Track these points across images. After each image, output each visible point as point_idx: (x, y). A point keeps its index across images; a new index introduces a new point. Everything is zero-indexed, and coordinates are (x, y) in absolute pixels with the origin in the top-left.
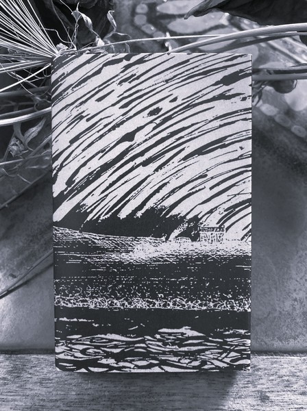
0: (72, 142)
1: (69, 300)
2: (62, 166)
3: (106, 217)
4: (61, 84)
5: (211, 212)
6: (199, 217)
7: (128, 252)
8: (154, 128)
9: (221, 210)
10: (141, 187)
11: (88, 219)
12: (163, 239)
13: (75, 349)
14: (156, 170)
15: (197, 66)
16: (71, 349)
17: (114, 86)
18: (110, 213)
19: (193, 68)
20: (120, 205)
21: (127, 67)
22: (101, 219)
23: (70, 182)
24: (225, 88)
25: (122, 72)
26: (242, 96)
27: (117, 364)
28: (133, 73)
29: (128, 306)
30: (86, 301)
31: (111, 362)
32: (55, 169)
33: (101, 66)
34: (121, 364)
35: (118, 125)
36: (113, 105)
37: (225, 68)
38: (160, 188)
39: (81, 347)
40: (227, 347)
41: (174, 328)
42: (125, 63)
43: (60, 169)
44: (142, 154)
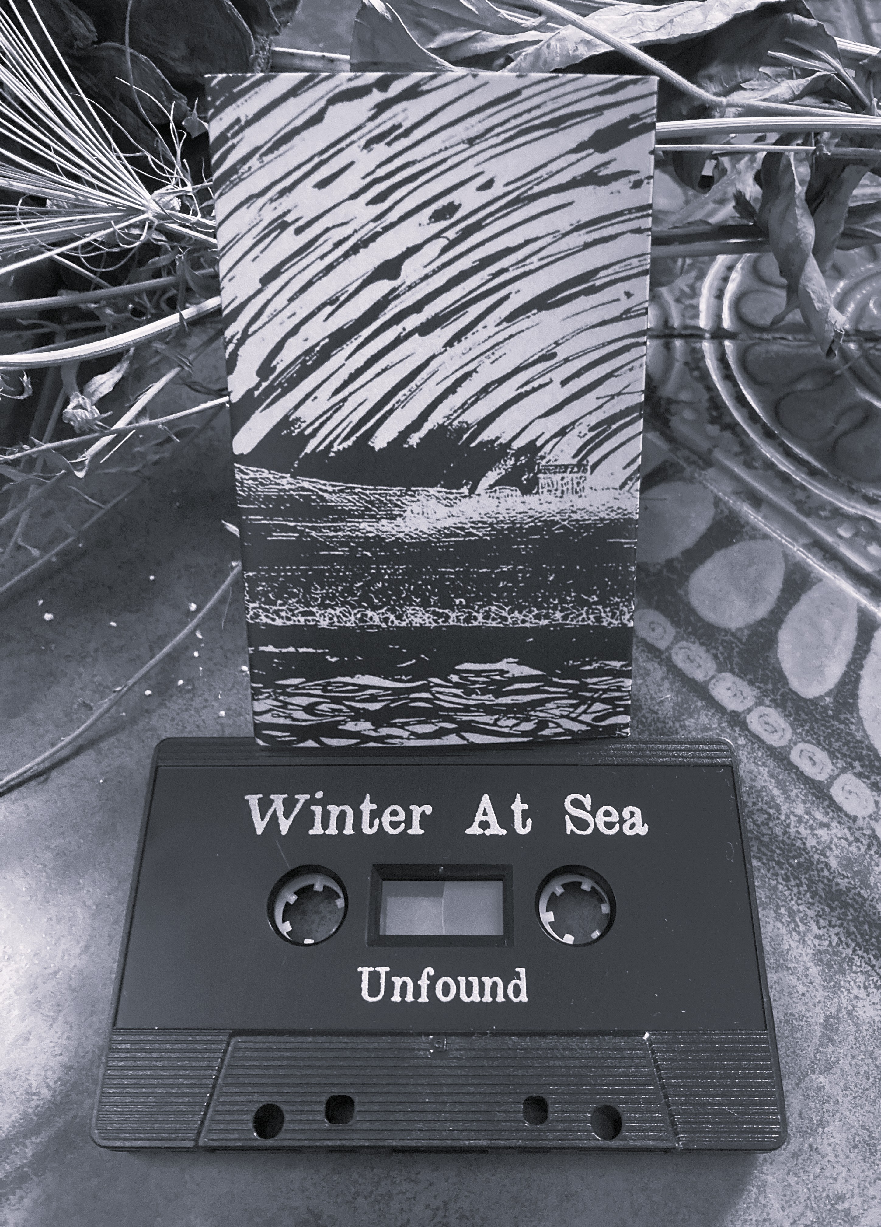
0: (266, 280)
1: (277, 613)
2: (245, 335)
3: (345, 445)
4: (233, 146)
5: (562, 432)
6: (539, 443)
7: (392, 517)
8: (445, 250)
9: (583, 428)
10: (418, 380)
11: (308, 449)
12: (465, 490)
13: (292, 704)
14: (450, 344)
15: (538, 107)
16: (285, 705)
17: (354, 152)
18: (353, 438)
19: (529, 111)
20: (373, 421)
21: (382, 107)
22: (336, 448)
23: (265, 370)
24: (598, 158)
25: (372, 118)
26: (633, 178)
27: (375, 730)
28: (396, 121)
29: (396, 622)
30: (312, 614)
31: (364, 726)
32: (230, 341)
33: (322, 103)
34: (384, 731)
35: (365, 243)
36: (354, 196)
37: (599, 110)
38: (458, 383)
39: (305, 701)
40: (587, 694)
41: (485, 663)
42: (377, 96)
43: (241, 342)
44: (417, 307)
